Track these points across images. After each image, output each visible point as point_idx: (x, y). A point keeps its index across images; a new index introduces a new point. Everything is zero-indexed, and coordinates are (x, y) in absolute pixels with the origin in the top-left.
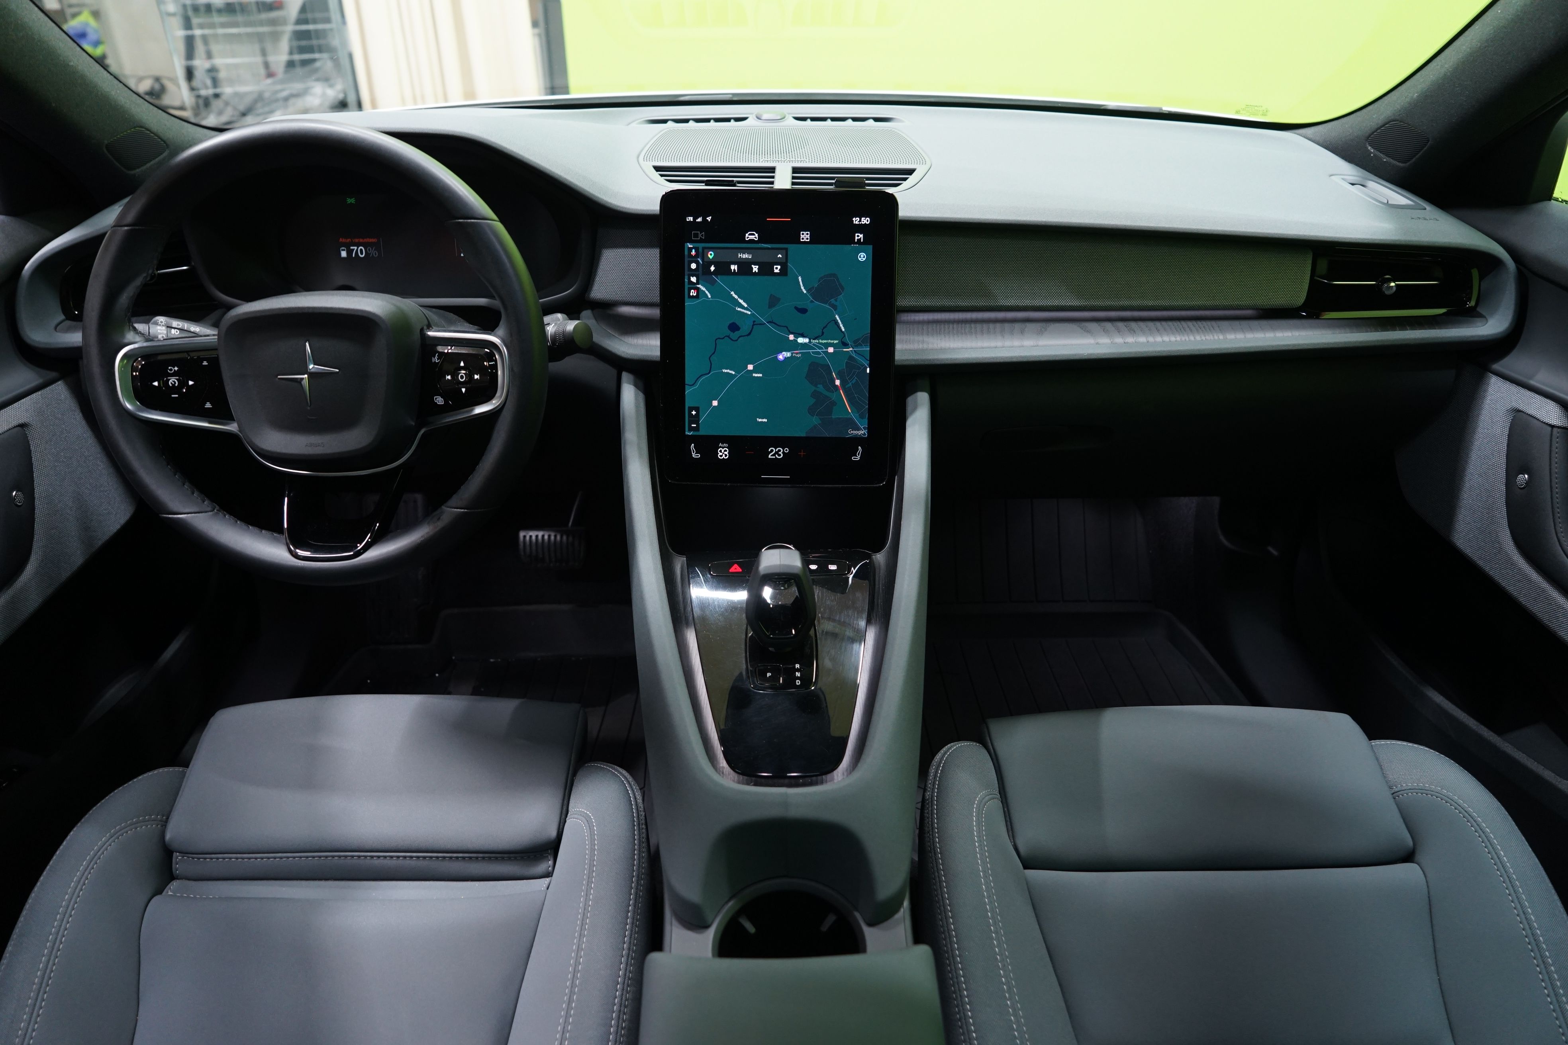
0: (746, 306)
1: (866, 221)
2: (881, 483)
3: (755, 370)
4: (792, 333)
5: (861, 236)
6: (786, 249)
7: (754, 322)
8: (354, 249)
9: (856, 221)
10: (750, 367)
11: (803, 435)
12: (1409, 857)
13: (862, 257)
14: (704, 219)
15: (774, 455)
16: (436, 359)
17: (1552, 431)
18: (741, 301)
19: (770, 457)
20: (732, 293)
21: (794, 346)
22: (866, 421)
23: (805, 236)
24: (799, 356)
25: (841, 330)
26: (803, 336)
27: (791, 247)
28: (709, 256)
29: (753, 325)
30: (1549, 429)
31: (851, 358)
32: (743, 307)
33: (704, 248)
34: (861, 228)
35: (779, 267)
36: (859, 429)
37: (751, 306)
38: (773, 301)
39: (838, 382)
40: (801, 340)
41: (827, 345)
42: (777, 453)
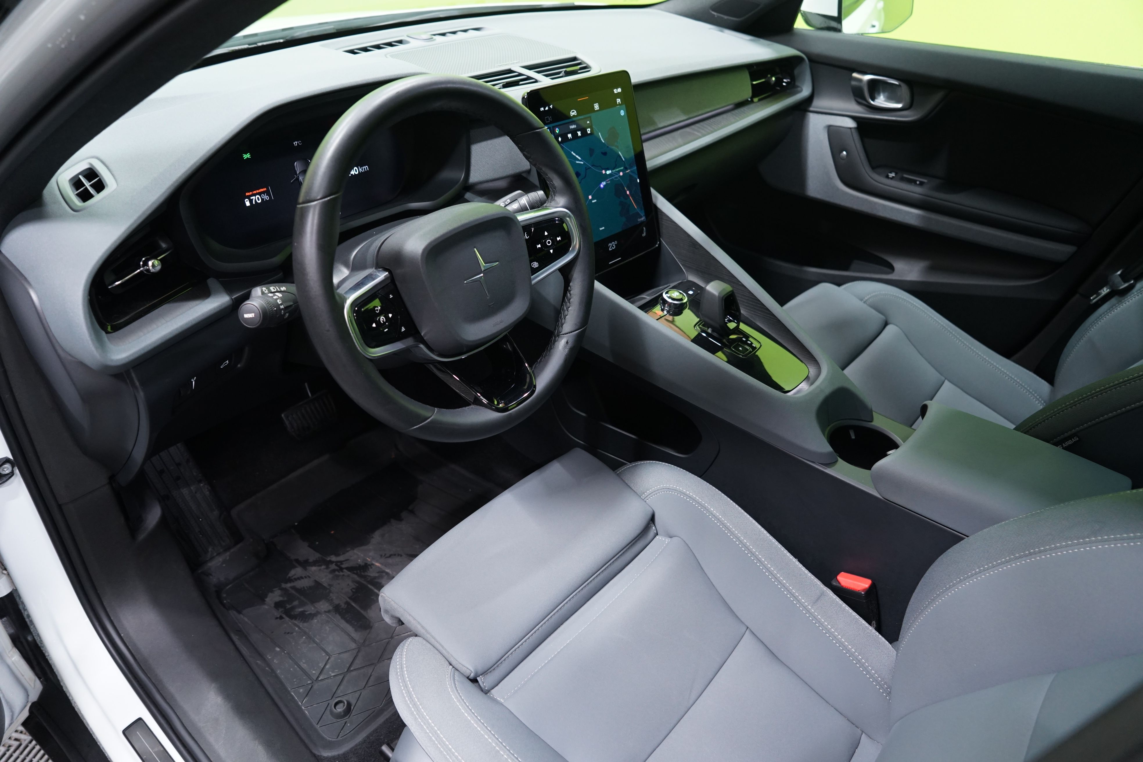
0: (580, 159)
1: (619, 90)
2: (656, 245)
3: (593, 199)
4: (604, 169)
5: (619, 100)
6: (590, 117)
7: (586, 168)
8: (253, 199)
9: (615, 91)
10: (590, 197)
11: (620, 230)
12: (886, 324)
13: (622, 113)
14: (549, 108)
15: (611, 248)
16: (526, 237)
17: (851, 131)
18: (577, 157)
19: (610, 250)
20: (572, 153)
21: (606, 176)
22: (643, 211)
23: (596, 107)
24: (609, 182)
25: (623, 160)
26: (608, 169)
27: (593, 115)
28: (557, 131)
29: (586, 170)
30: (849, 130)
31: (630, 176)
32: (578, 160)
33: (553, 127)
34: (618, 95)
35: (589, 129)
36: (641, 217)
37: (583, 159)
38: (592, 151)
39: (628, 192)
40: (608, 172)
41: (619, 172)
42: (613, 246)
